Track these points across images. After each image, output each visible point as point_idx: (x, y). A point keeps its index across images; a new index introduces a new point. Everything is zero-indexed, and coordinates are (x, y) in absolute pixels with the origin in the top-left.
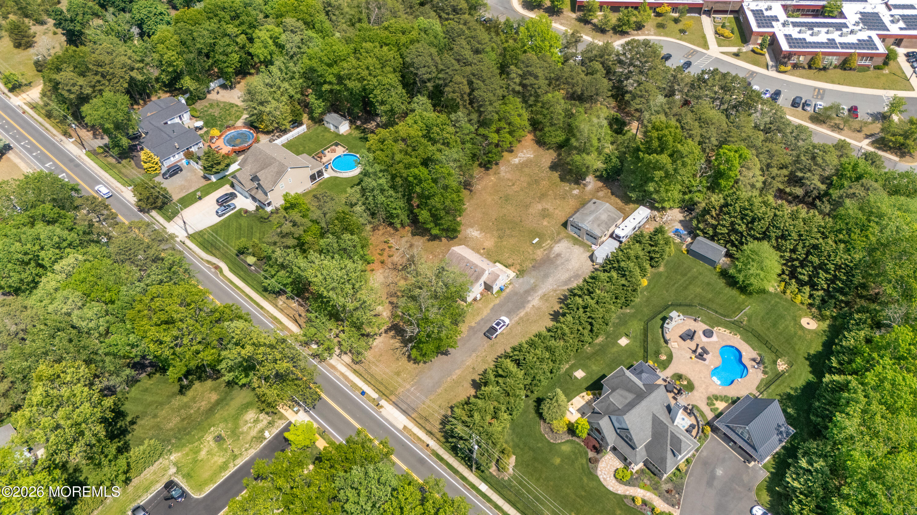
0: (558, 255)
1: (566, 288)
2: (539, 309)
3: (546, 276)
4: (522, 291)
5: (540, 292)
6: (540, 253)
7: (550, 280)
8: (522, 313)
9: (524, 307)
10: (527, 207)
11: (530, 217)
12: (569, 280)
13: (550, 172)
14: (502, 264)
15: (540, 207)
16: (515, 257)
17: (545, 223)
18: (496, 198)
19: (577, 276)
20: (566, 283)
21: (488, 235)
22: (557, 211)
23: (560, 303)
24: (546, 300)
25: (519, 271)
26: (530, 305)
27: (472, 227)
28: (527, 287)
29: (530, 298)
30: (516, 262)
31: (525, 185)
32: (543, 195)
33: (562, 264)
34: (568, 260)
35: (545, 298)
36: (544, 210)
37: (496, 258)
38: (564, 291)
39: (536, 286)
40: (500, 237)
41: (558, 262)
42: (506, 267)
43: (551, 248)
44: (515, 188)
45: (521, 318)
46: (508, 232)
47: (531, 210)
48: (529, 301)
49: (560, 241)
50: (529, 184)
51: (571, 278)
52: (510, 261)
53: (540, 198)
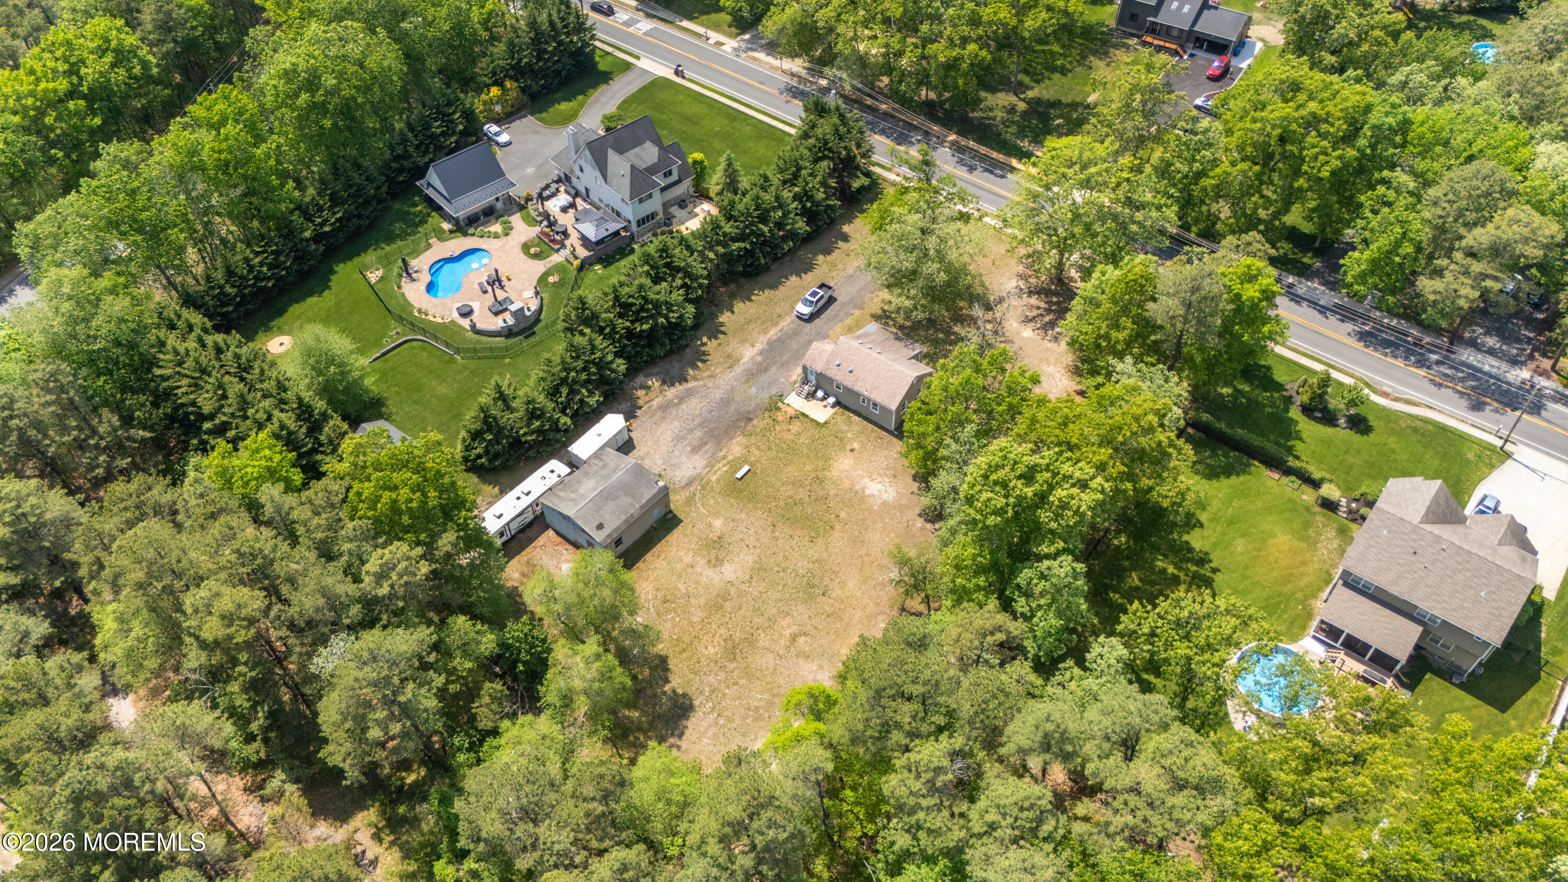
0: (695, 450)
1: (690, 385)
2: (743, 341)
3: (726, 402)
4: (773, 370)
5: (739, 369)
6: (736, 447)
7: (718, 395)
8: (773, 333)
9: (768, 343)
10: (759, 570)
11: (752, 541)
12: (681, 399)
13: (691, 691)
14: (812, 420)
15: (730, 571)
16: (786, 436)
17: (718, 523)
18: (837, 592)
19: (665, 408)
20: (690, 393)
21: (847, 484)
22: (688, 559)
23: (704, 353)
24: (729, 356)
25: (778, 409)
26: (759, 346)
27: (884, 504)
28: (765, 378)
29: (759, 358)
30: (785, 426)
31: (763, 640)
32: (719, 608)
33: (691, 431)
34: (678, 439)
35: (732, 361)
36: (717, 563)
37: (824, 431)
38: (695, 378)
39: (747, 382)
40: (820, 480)
41: (698, 434)
42: (804, 415)
43: (710, 465)
44: (787, 627)
45: (775, 324)
46: (802, 494)
47: (749, 558)
48: (761, 353)
49: (689, 483)
50: (750, 641)
51: (679, 404)
52: (796, 427)
53: (724, 596)
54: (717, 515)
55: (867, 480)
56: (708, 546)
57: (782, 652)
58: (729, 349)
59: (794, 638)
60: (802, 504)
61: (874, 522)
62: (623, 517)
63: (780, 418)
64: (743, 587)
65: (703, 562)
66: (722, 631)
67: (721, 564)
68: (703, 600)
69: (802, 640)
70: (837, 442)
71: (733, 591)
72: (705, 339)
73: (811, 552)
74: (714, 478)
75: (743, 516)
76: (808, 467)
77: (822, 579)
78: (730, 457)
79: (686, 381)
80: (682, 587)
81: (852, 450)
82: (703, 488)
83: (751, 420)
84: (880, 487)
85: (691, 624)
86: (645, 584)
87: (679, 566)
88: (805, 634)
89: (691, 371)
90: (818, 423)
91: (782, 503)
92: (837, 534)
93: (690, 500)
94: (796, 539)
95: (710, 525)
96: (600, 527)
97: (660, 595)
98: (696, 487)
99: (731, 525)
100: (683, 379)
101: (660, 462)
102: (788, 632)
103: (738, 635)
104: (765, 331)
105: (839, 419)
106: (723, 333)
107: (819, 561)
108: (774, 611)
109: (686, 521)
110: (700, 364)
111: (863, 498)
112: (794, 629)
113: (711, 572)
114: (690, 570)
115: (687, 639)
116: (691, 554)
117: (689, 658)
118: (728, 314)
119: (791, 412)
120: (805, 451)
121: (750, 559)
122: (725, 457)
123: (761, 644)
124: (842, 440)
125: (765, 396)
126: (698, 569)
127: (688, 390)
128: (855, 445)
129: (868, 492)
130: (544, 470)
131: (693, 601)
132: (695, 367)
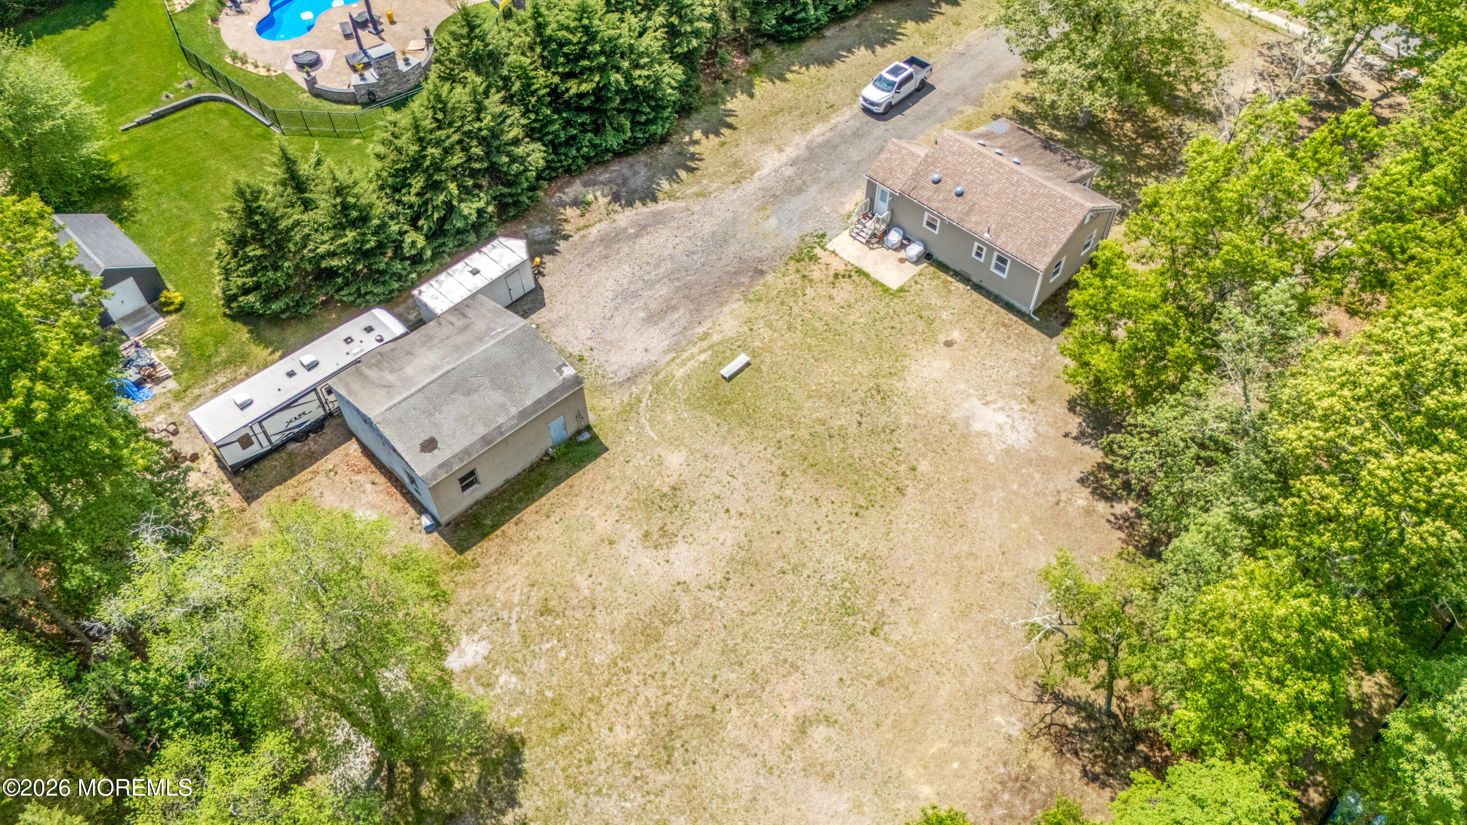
0: (653, 318)
2: (763, 142)
3: (721, 239)
4: (813, 190)
5: (750, 187)
6: (728, 319)
7: (708, 226)
8: (818, 132)
9: (808, 148)
10: (745, 563)
11: (737, 502)
14: (875, 283)
16: (824, 307)
17: (675, 460)
18: (903, 631)
19: (610, 240)
20: (659, 219)
21: (934, 407)
22: (604, 526)
23: (693, 158)
24: (736, 164)
25: (814, 259)
26: (790, 152)
27: (1009, 452)
28: (796, 203)
29: (789, 171)
30: (823, 290)
31: (735, 724)
32: (651, 637)
33: (650, 284)
34: (625, 296)
35: (741, 172)
37: (898, 305)
38: (671, 196)
39: (763, 207)
40: (882, 395)
41: (663, 290)
42: (860, 272)
43: (676, 348)
45: (825, 118)
46: (846, 418)
48: (793, 163)
49: (633, 378)
50: (708, 723)
52: (844, 292)
54: (675, 442)
55: (975, 402)
56: (648, 504)
57: (773, 758)
58: (738, 153)
59: (803, 726)
60: (844, 438)
61: (988, 488)
62: (481, 431)
63: (816, 275)
64: (708, 597)
65: (634, 534)
66: (651, 692)
67: (671, 544)
68: (620, 618)
69: (819, 733)
70: (921, 326)
71: (685, 603)
72: (697, 134)
73: (854, 536)
74: (680, 373)
75: (726, 449)
76: (863, 368)
77: (873, 596)
78: (716, 338)
79: (655, 200)
80: (582, 582)
81: (949, 344)
82: (658, 389)
83: (762, 273)
84: (1001, 418)
85: (588, 668)
86: (511, 570)
87: (586, 540)
88: (829, 721)
89: (665, 185)
90: (886, 290)
91: (804, 433)
92: (909, 504)
93: (630, 409)
94: (826, 508)
95: (659, 462)
96: (429, 445)
97: (536, 596)
98: (645, 385)
99: (701, 465)
100: (650, 196)
101: (584, 334)
102: (791, 711)
103: (682, 706)
104: (805, 129)
105: (926, 284)
106: (730, 126)
107: (868, 558)
108: (766, 658)
109: (615, 450)
110: (683, 174)
111: (965, 437)
112: (806, 705)
113: (646, 558)
114: (605, 549)
115: (574, 703)
116: (614, 515)
117: (571, 750)
118: (743, 97)
119: (837, 266)
120: (858, 337)
121: (730, 538)
122: (706, 336)
123: (731, 733)
124: (930, 322)
125: (792, 236)
126: (622, 548)
127: (655, 214)
128: (956, 335)
129: (977, 426)
130: (353, 327)
131: (601, 618)
132: (673, 177)
